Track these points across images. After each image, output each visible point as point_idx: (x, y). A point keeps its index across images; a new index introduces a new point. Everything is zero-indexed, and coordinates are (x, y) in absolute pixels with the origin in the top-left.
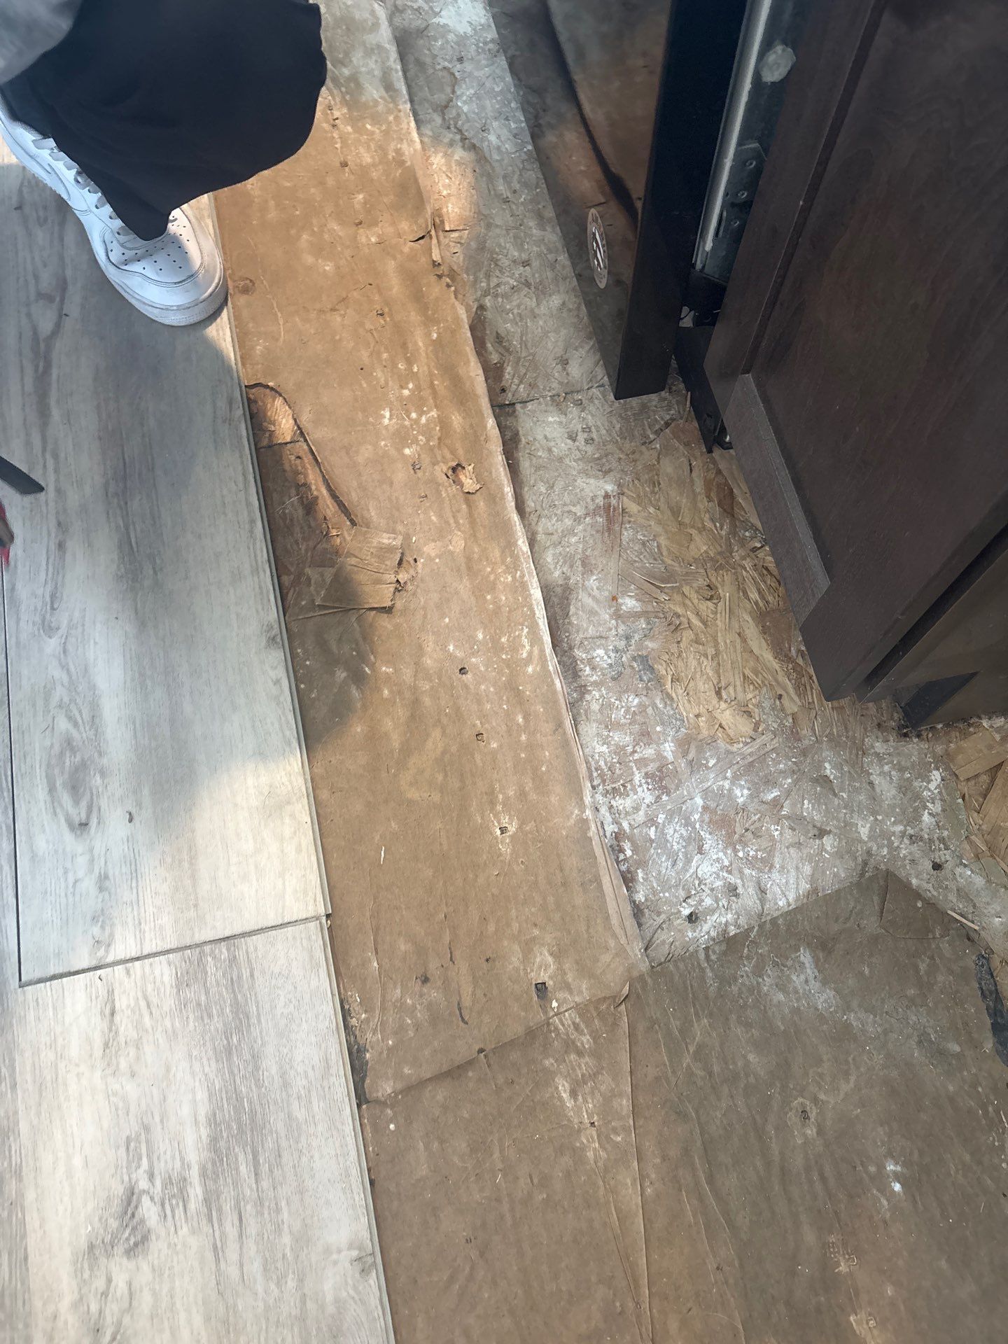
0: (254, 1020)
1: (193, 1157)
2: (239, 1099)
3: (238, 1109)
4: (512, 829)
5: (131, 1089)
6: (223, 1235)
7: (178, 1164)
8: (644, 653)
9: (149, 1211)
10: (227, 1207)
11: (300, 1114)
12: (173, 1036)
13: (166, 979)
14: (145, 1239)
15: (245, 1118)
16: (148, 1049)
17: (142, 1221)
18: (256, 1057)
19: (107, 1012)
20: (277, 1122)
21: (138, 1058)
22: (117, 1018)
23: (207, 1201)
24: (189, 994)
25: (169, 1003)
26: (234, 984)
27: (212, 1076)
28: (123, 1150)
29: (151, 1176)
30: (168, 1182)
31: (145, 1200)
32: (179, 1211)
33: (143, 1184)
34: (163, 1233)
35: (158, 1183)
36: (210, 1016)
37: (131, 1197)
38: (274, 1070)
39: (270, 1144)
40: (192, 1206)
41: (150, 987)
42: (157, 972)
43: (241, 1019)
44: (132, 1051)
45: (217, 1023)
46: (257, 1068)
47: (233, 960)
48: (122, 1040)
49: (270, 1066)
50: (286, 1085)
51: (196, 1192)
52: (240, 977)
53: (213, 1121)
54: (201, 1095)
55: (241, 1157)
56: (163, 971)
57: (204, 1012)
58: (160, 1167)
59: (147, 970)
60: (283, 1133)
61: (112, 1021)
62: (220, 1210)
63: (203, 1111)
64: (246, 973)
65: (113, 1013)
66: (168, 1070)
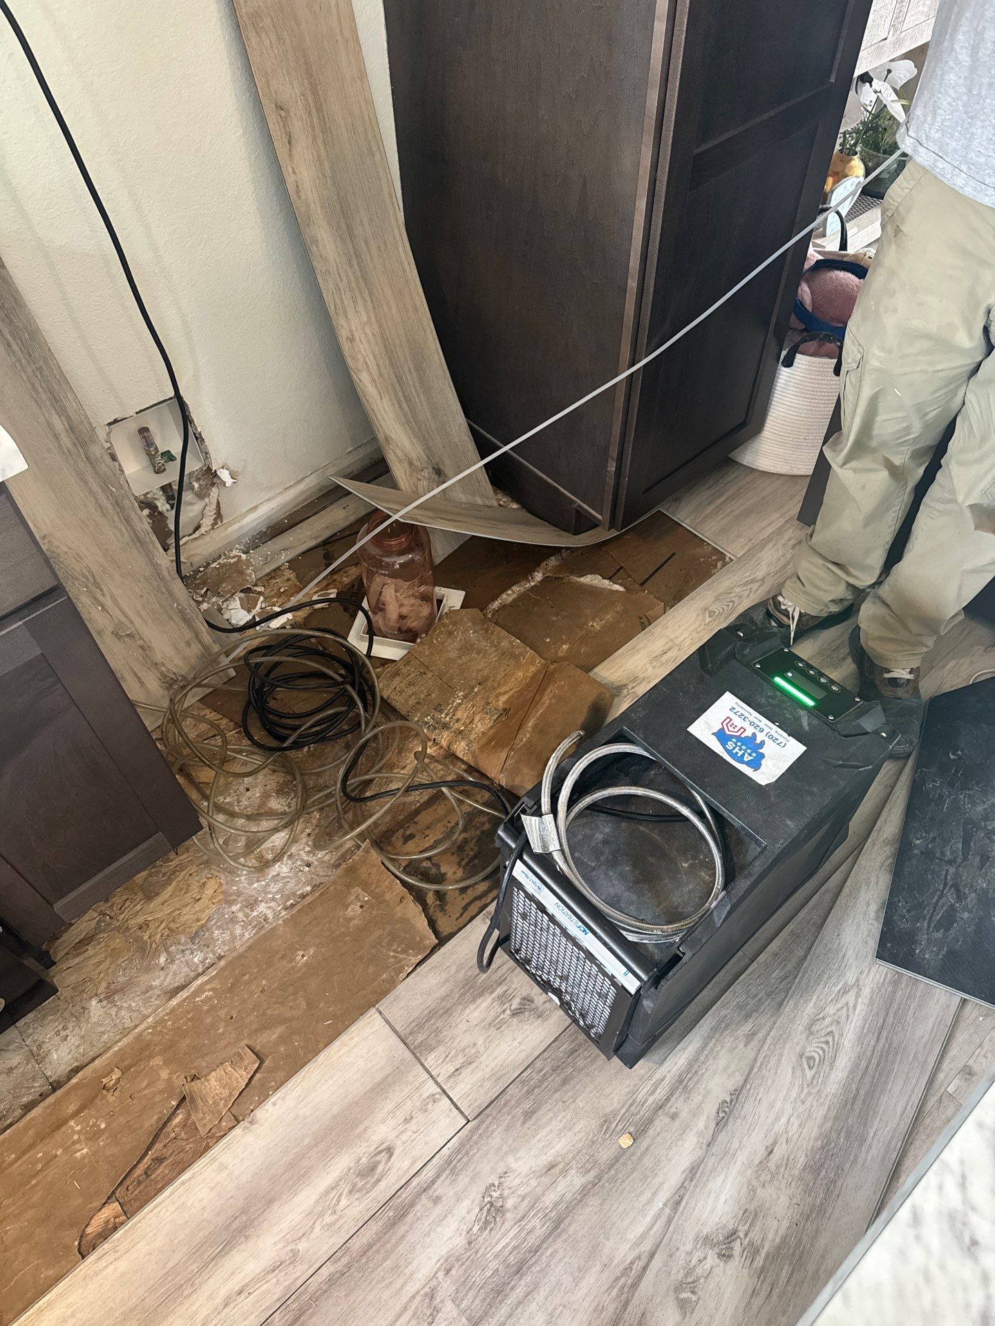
0: (430, 1009)
1: (490, 1000)
2: (461, 995)
3: (464, 994)
4: (301, 953)
5: (480, 1042)
6: (508, 970)
7: (495, 1003)
8: (189, 940)
9: (515, 1004)
10: (499, 975)
11: (454, 969)
12: (453, 1038)
13: (433, 1057)
14: (524, 999)
15: (466, 988)
16: (463, 1045)
17: (520, 1004)
18: (443, 999)
19: (458, 1072)
20: (461, 975)
21: (468, 1046)
22: (458, 1067)
23: (500, 984)
24: (433, 1043)
25: (441, 1049)
26: (420, 1026)
27: (459, 1012)
28: (502, 1029)
29: (504, 1011)
30: (503, 1003)
31: (513, 1008)
32: (509, 992)
33: (508, 1012)
34: (519, 993)
35: (505, 1007)
36: (438, 1028)
37: (515, 1014)
38: (443, 989)
39: (470, 973)
40: (505, 989)
41: (440, 1061)
42: (433, 1062)
43: (432, 1014)
44: (467, 1051)
45: (439, 1024)
46: (447, 996)
47: (411, 1033)
48: (465, 1058)
49: (443, 991)
50: (447, 980)
51: (499, 991)
52: (417, 1026)
53: (474, 1000)
54: (467, 1011)
55: (480, 981)
56: (430, 1061)
57: (438, 1031)
58: (500, 1010)
59: (433, 1067)
60: (464, 971)
61: (460, 1068)
62: (500, 978)
63: (472, 1007)
64: (414, 1024)
65: (457, 1070)
66: (466, 1031)
